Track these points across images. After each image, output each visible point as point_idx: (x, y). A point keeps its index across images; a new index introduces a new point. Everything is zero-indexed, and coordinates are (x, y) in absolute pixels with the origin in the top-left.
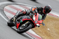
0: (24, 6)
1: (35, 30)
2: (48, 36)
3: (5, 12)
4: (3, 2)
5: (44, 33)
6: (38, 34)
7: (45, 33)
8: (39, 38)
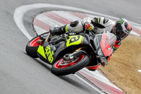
0: (81, 14)
1: (108, 73)
2: (138, 87)
3: (36, 27)
4: (33, 3)
5: (129, 81)
6: (114, 83)
7: (132, 80)
8: (117, 91)
